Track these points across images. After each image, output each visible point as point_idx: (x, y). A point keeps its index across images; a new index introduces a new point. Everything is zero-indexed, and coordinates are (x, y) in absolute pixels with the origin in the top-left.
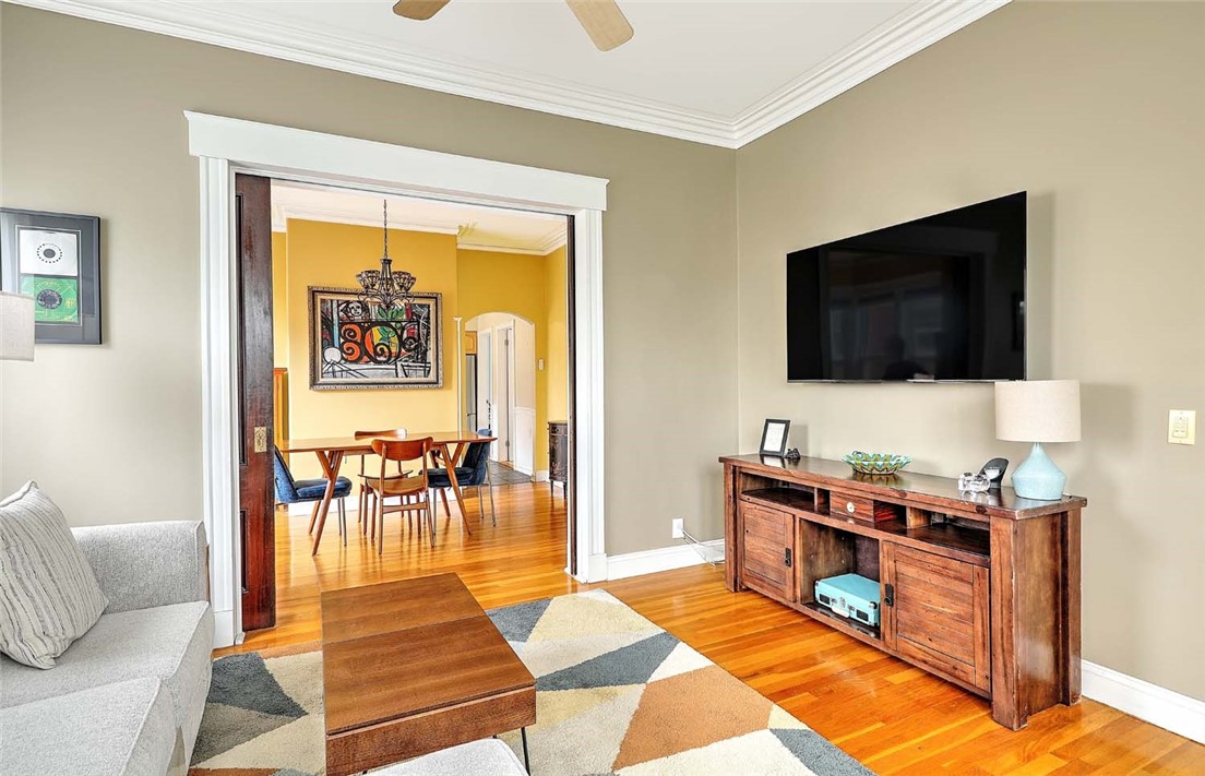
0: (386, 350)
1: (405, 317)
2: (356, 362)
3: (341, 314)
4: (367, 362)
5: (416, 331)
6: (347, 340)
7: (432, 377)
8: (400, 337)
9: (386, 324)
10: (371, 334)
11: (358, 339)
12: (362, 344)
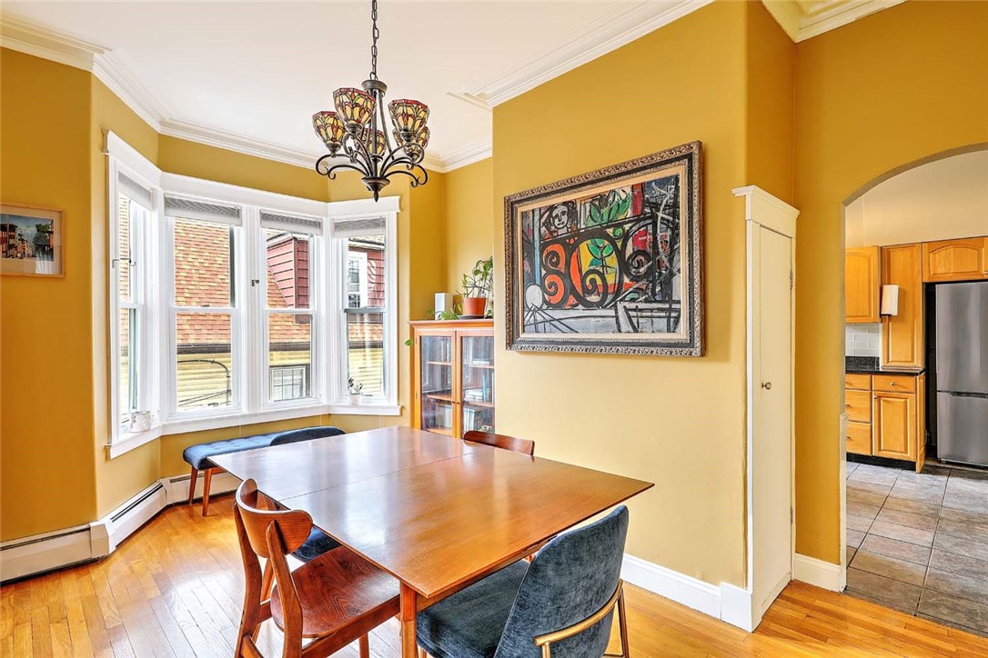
0: (599, 281)
1: (630, 213)
2: (558, 306)
3: (543, 229)
4: (574, 307)
5: (650, 237)
6: (549, 272)
7: (682, 333)
8: (620, 254)
9: (599, 233)
10: (578, 257)
11: (562, 267)
12: (566, 276)
